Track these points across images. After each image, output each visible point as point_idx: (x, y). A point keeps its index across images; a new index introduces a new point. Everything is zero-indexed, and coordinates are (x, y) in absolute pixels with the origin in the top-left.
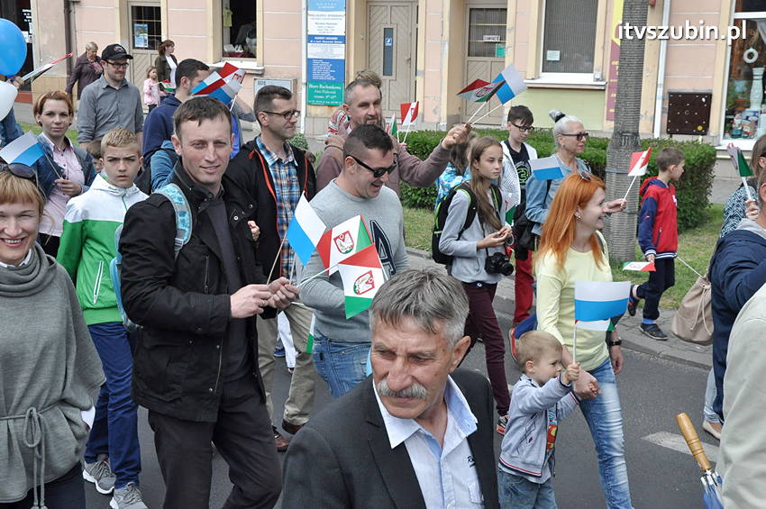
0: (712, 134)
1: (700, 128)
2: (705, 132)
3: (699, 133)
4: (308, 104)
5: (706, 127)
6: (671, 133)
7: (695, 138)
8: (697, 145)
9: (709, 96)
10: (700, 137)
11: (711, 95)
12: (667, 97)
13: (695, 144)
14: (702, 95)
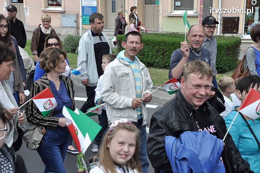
0: (239, 33)
1: (235, 31)
2: (237, 33)
3: (234, 33)
4: (83, 24)
5: (237, 30)
6: (224, 33)
7: (233, 35)
8: (234, 37)
9: (238, 18)
10: (235, 34)
11: (239, 18)
12: (222, 19)
13: (233, 37)
14: (235, 18)
